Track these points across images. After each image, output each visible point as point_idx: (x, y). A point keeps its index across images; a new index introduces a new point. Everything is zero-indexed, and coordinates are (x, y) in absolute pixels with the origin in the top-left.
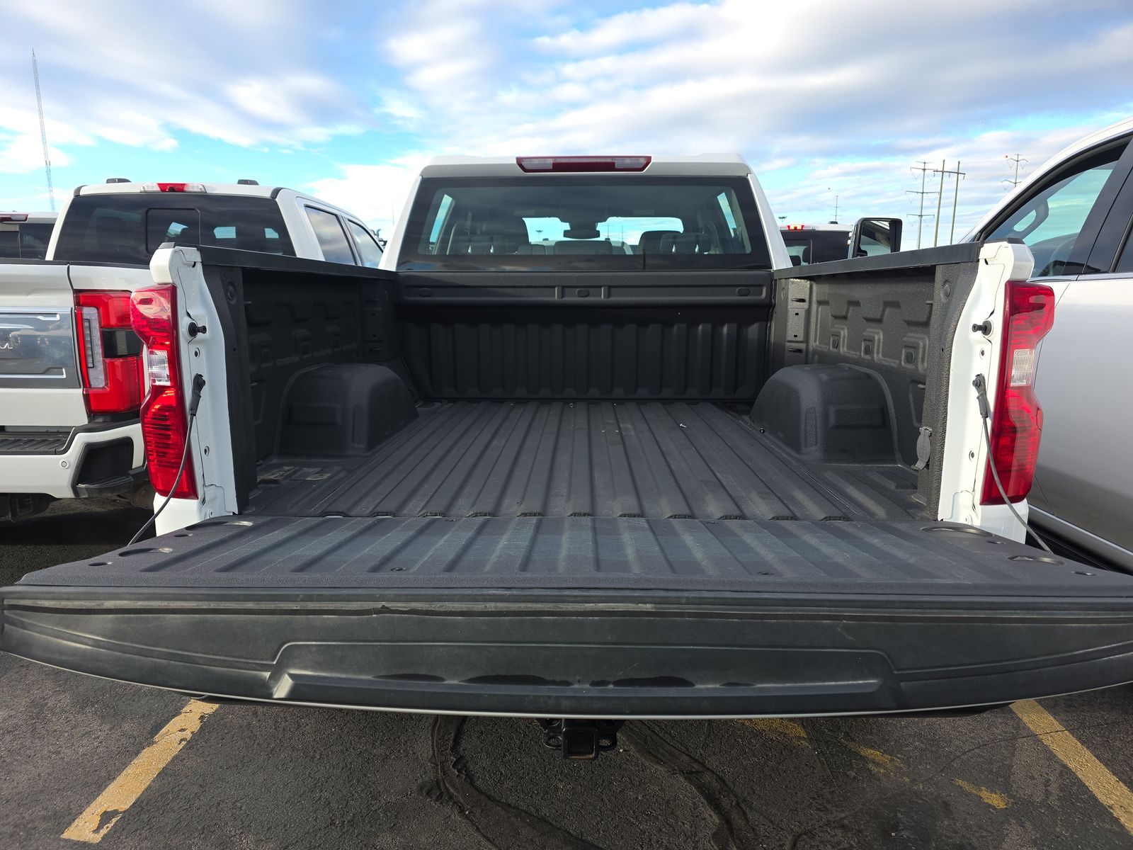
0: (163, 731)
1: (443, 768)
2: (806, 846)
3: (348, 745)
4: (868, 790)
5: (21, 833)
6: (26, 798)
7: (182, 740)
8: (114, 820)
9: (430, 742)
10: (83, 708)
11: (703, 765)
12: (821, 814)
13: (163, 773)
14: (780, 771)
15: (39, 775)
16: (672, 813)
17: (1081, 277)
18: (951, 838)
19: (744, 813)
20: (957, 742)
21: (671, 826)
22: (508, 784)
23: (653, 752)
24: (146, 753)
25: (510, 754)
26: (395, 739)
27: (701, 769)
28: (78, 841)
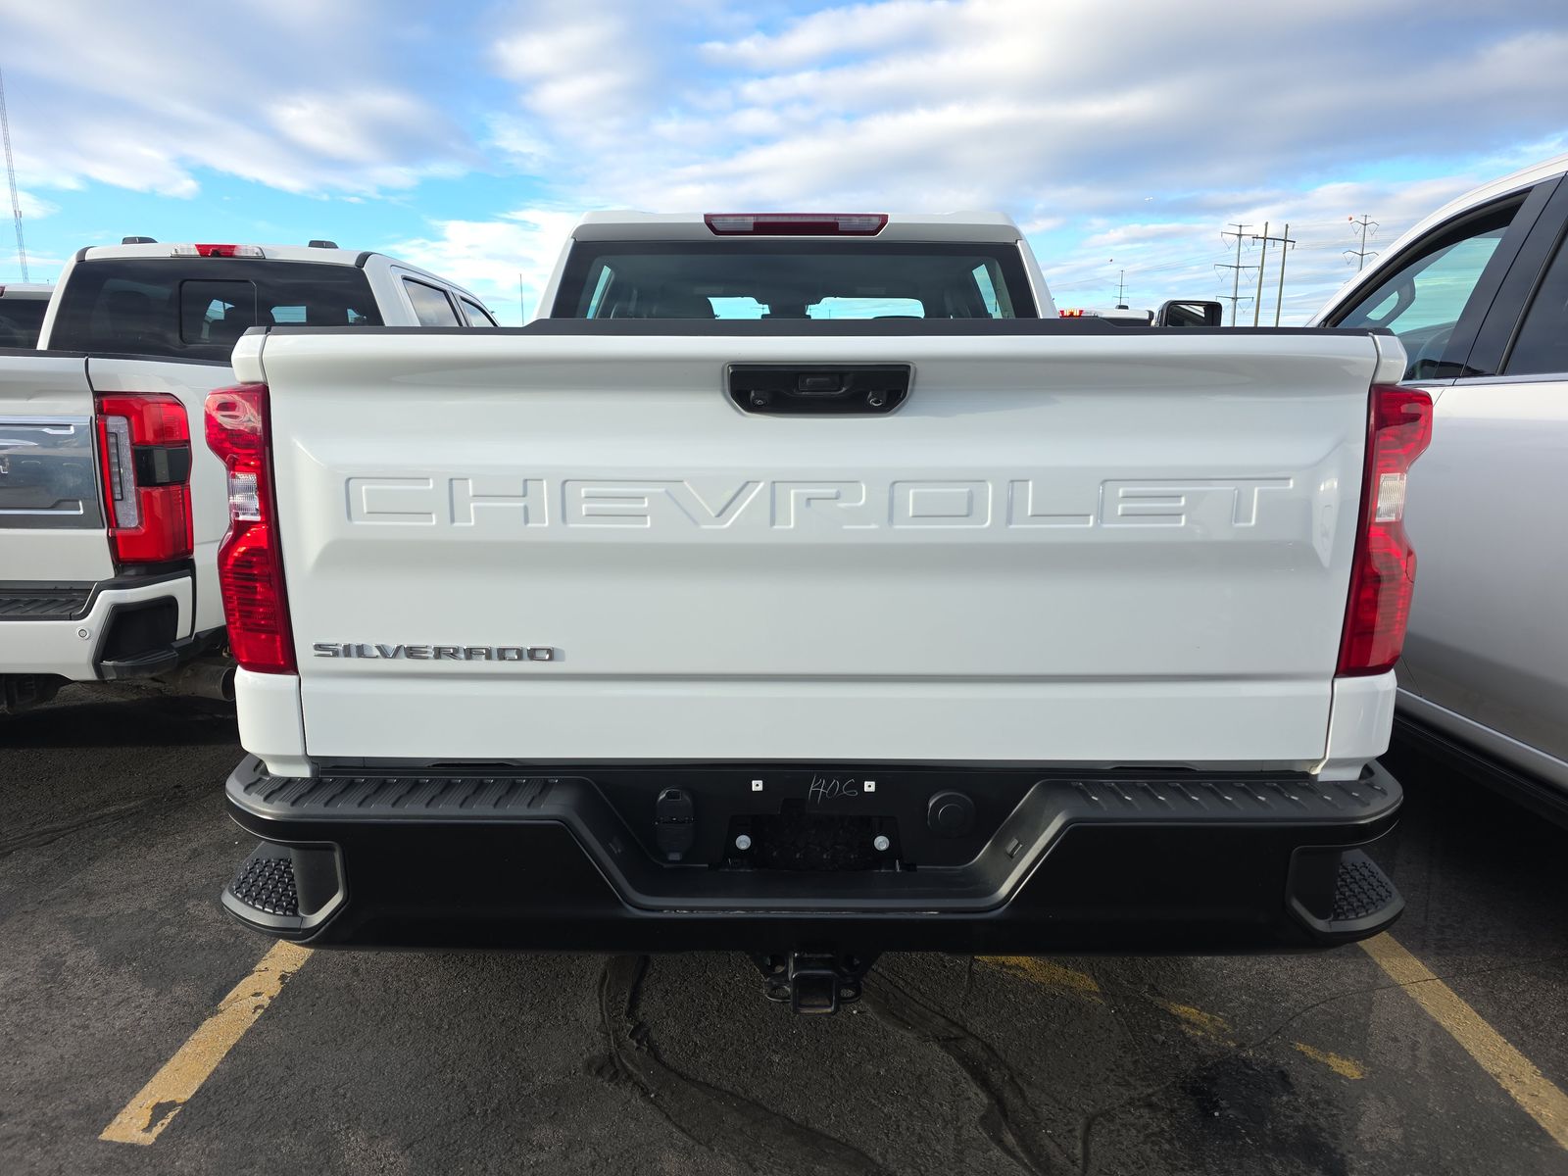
0: (231, 995)
1: (616, 1038)
2: (1103, 1131)
3: (486, 1011)
4: (1181, 1057)
5: (43, 1135)
6: (46, 1088)
7: (256, 1008)
8: (171, 1115)
9: (597, 1005)
10: (116, 967)
11: (964, 1029)
12: (1121, 1089)
13: (234, 1052)
14: (1066, 1035)
15: (62, 1057)
16: (925, 1091)
17: (1459, 381)
18: (1292, 1117)
19: (1021, 1090)
20: (1296, 996)
21: (924, 1109)
22: (705, 1058)
23: (897, 1014)
24: (208, 1026)
25: (706, 1019)
26: (549, 1002)
27: (962, 1035)
28: (124, 1144)
